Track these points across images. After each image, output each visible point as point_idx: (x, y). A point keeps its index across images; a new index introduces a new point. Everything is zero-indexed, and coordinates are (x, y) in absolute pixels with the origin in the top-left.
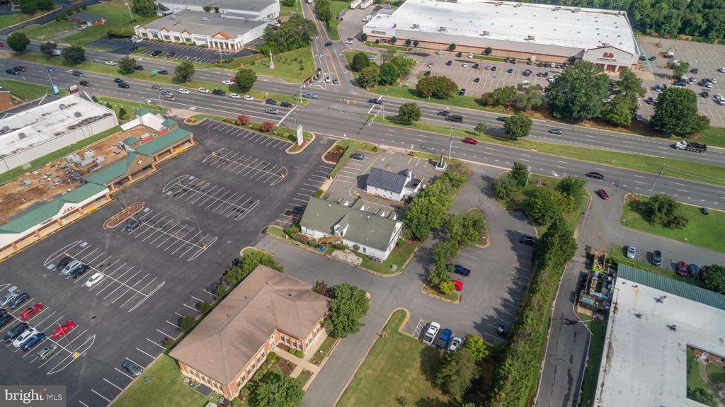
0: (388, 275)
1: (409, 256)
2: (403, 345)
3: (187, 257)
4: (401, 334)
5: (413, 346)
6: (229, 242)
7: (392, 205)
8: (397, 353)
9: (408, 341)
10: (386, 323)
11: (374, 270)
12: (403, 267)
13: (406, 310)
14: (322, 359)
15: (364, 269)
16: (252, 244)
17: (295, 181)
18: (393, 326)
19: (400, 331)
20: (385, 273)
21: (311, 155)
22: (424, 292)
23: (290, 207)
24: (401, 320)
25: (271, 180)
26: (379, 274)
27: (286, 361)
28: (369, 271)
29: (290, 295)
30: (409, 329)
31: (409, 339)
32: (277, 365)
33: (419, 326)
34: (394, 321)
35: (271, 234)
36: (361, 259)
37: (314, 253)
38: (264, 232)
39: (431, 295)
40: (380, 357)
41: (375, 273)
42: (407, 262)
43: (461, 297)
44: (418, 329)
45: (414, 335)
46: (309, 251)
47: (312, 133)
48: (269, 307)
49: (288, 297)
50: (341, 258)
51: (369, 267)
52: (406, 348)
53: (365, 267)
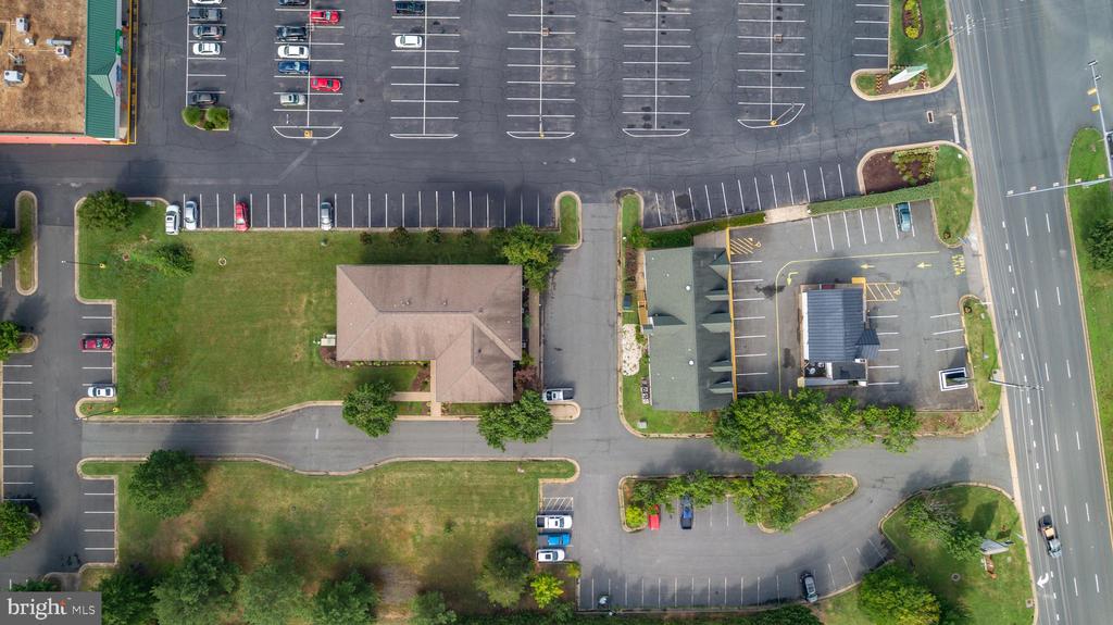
0: (625, 422)
1: (681, 431)
2: (523, 495)
3: (513, 124)
4: (537, 485)
5: (527, 507)
6: (573, 160)
7: (787, 352)
8: (507, 493)
9: (531, 498)
10: (544, 459)
11: (625, 399)
12: (652, 435)
13: (578, 474)
14: (453, 413)
15: (620, 384)
16: (587, 196)
17: (771, 153)
18: (542, 471)
19: (541, 481)
20: (627, 417)
21: (871, 125)
22: (621, 482)
23: (699, 194)
24: (557, 475)
25: (752, 111)
26: (621, 410)
27: (429, 376)
28: (620, 394)
29: (480, 351)
30: (550, 490)
31: (534, 498)
32: (418, 370)
33: (560, 501)
34: (551, 467)
35: (621, 210)
36: (636, 371)
37: (615, 297)
38: (619, 195)
39: (621, 493)
40: (491, 476)
41: (621, 404)
42: (665, 435)
43: (638, 531)
44: (556, 500)
45: (543, 500)
46: (615, 289)
47: (956, 70)
48: (450, 336)
49: (476, 350)
50: (624, 342)
51: (626, 390)
52: (521, 499)
53: (624, 384)
